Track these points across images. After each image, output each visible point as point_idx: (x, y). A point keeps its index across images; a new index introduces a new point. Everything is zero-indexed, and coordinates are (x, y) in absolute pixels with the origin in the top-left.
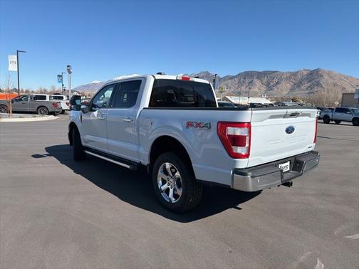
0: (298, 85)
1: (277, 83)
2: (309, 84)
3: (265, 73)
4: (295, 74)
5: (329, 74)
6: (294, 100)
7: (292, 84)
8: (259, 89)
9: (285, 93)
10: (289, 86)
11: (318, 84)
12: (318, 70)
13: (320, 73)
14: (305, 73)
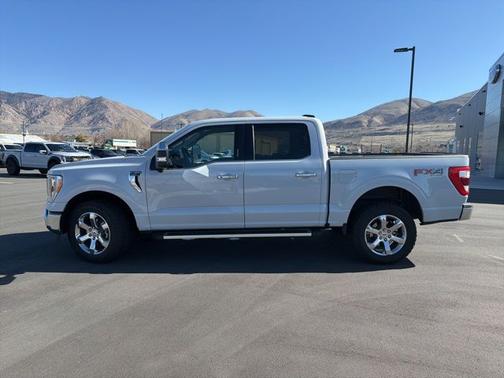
0: (76, 117)
1: (44, 113)
2: (91, 118)
3: (21, 97)
4: (70, 102)
5: (115, 105)
6: (78, 139)
7: (66, 115)
8: (13, 120)
9: (58, 128)
10: (63, 118)
11: (103, 118)
12: (100, 100)
13: (104, 102)
14: (83, 101)
